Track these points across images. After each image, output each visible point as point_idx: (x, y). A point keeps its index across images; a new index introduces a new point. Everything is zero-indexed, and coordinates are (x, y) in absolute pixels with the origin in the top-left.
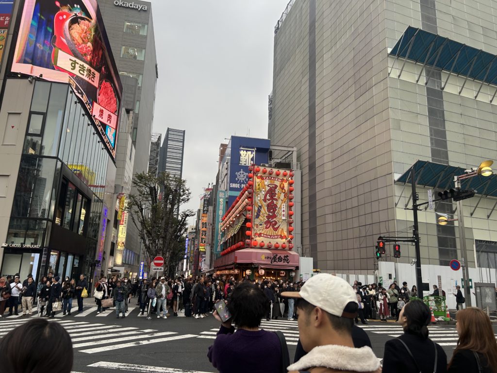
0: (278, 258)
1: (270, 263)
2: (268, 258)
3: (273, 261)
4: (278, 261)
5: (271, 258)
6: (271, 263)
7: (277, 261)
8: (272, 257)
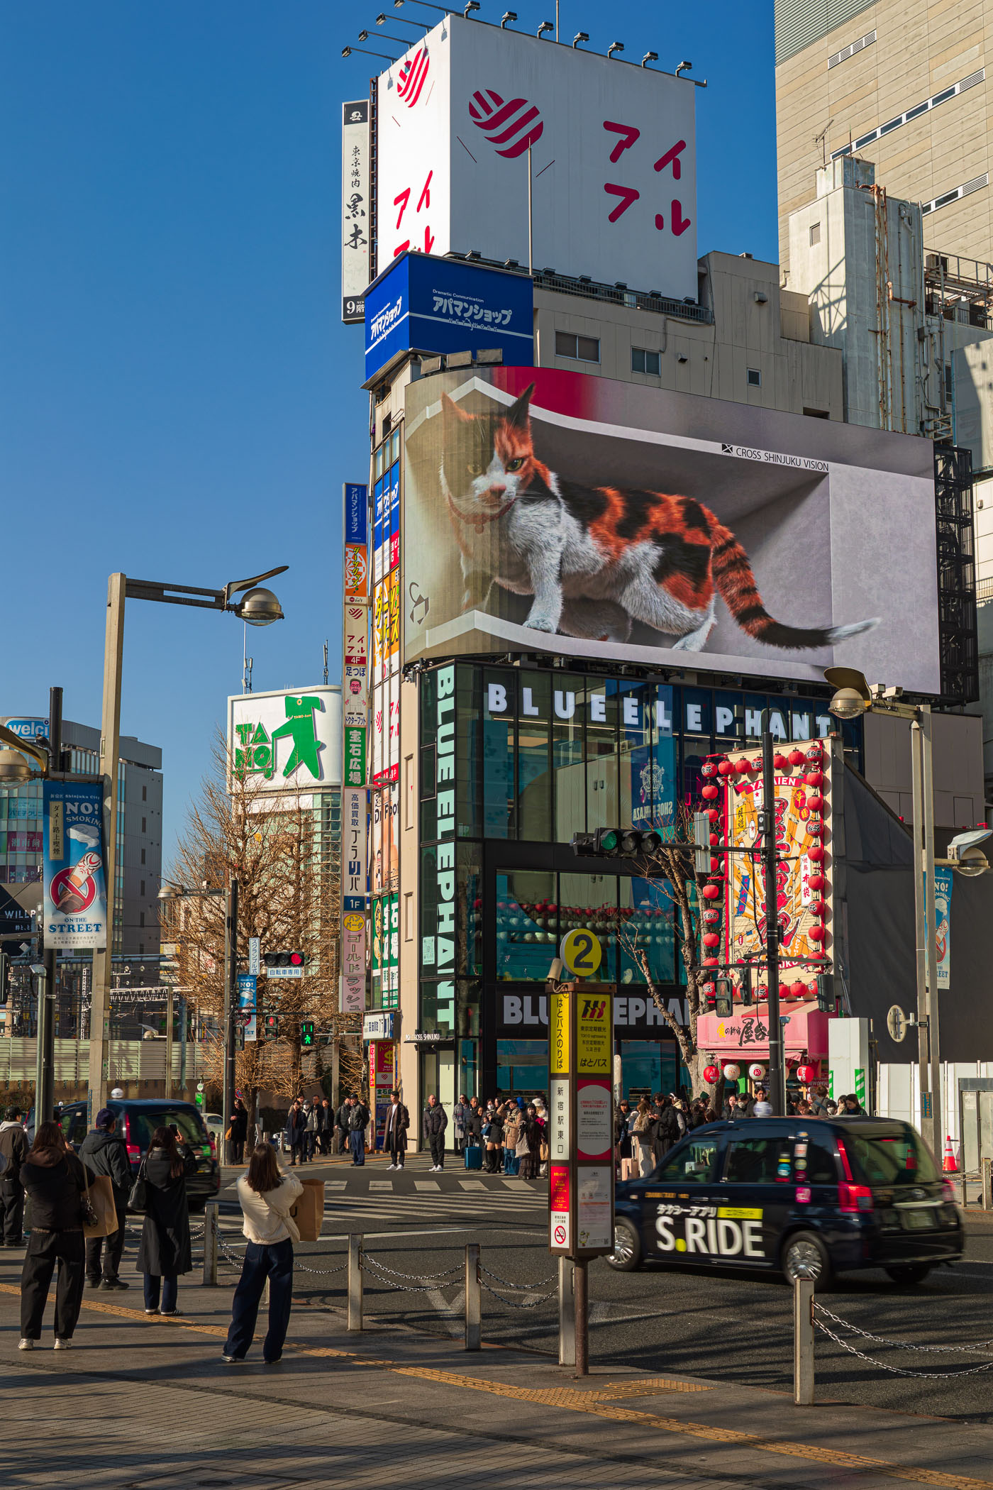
0: (756, 1030)
1: (736, 1044)
2: (733, 1030)
3: (744, 1039)
4: (757, 1037)
5: (739, 1032)
6: (741, 1044)
7: (754, 1037)
8: (742, 1026)
